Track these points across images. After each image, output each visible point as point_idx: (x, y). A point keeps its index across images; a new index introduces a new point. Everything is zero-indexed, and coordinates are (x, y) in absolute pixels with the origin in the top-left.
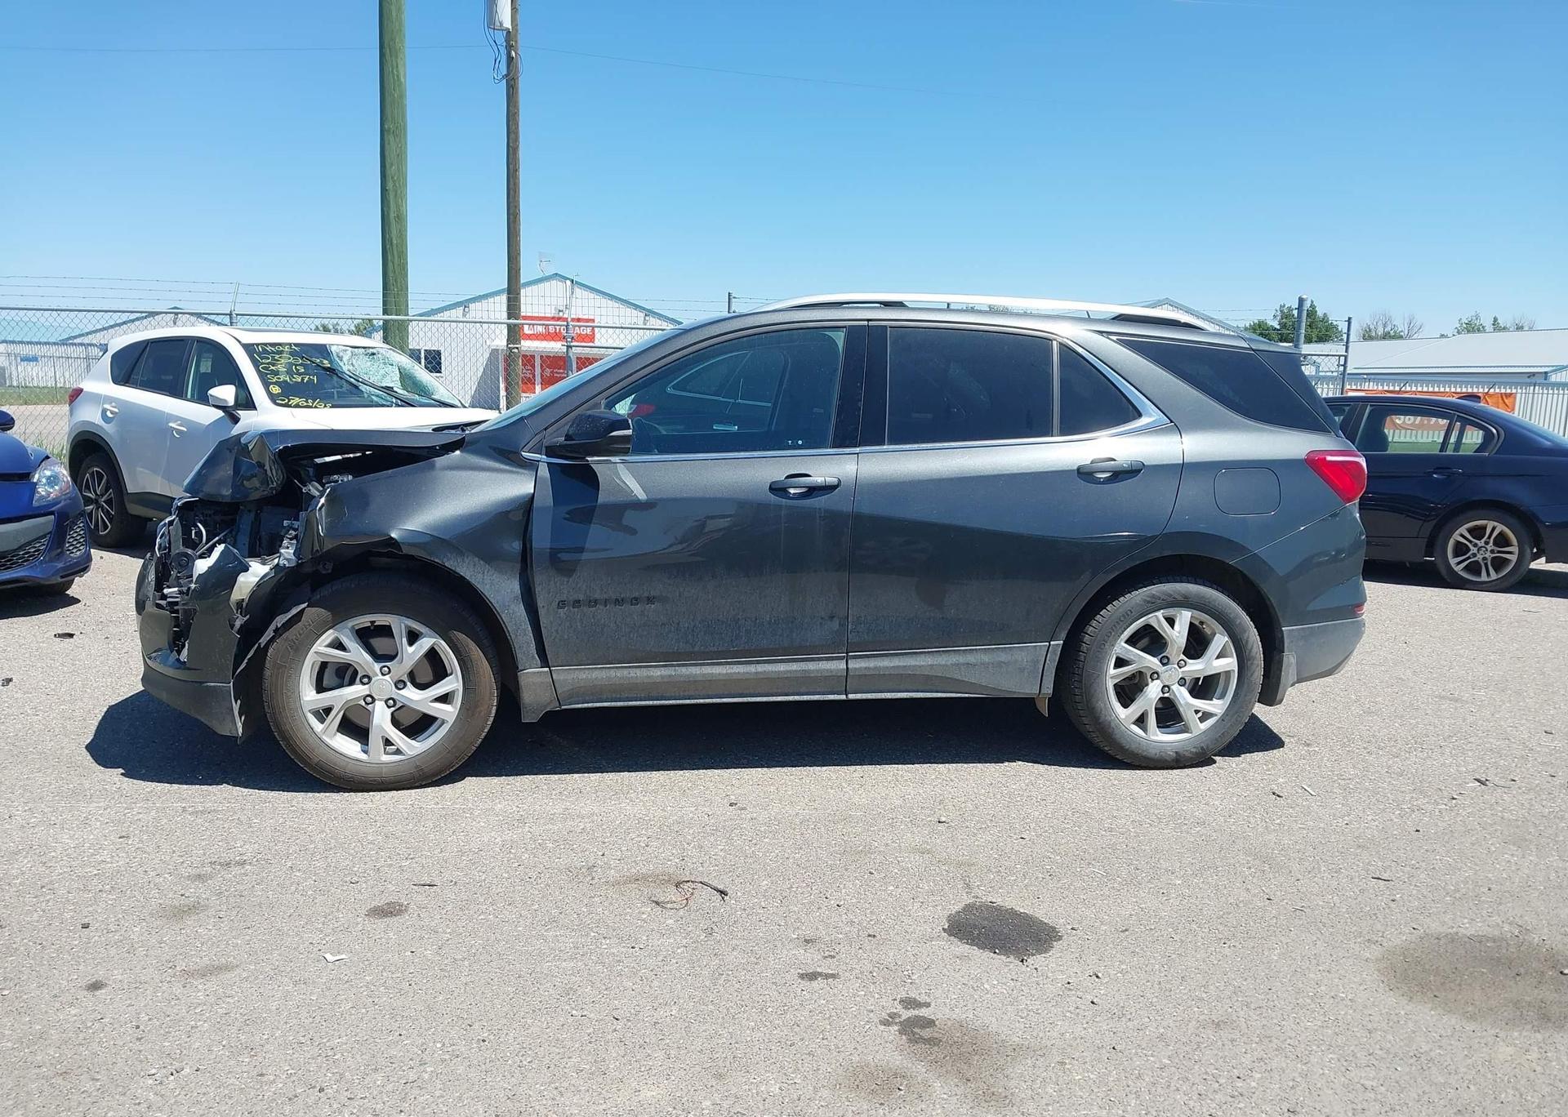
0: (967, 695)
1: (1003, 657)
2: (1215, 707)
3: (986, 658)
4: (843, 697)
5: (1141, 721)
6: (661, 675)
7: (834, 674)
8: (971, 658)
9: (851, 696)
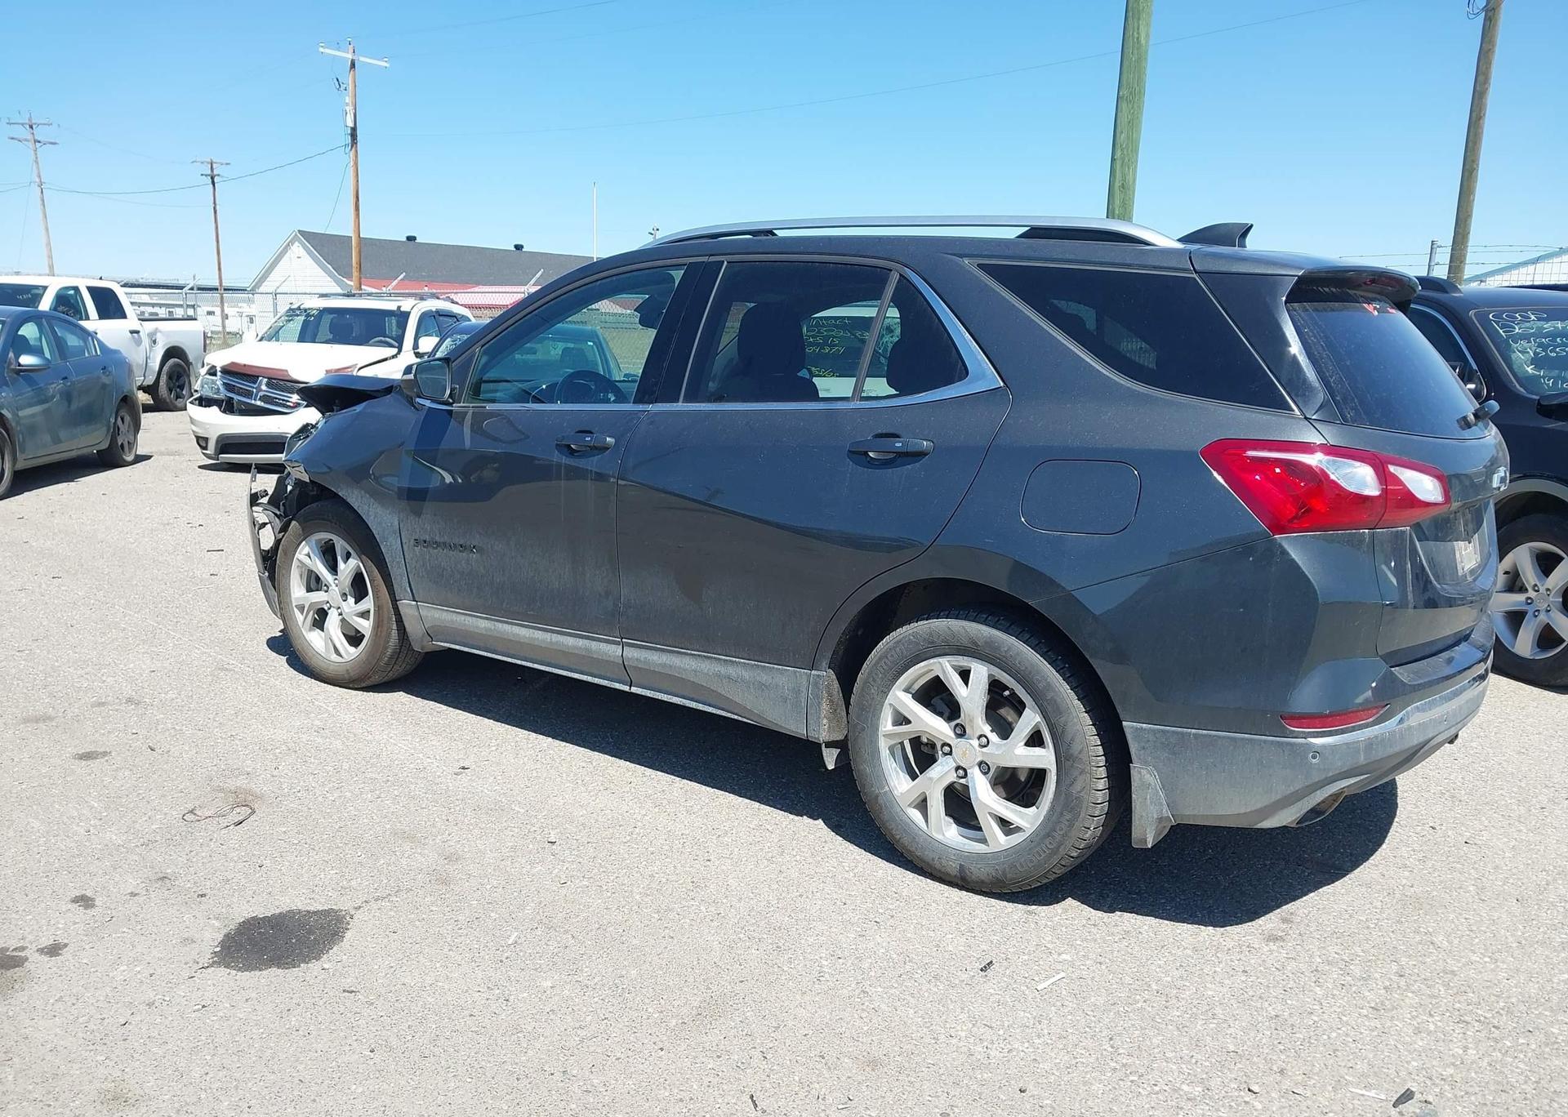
0: (736, 717)
1: (764, 678)
2: (1022, 818)
3: (746, 674)
4: (626, 688)
5: (922, 805)
6: (485, 627)
7: (612, 659)
8: (732, 671)
9: (634, 690)
